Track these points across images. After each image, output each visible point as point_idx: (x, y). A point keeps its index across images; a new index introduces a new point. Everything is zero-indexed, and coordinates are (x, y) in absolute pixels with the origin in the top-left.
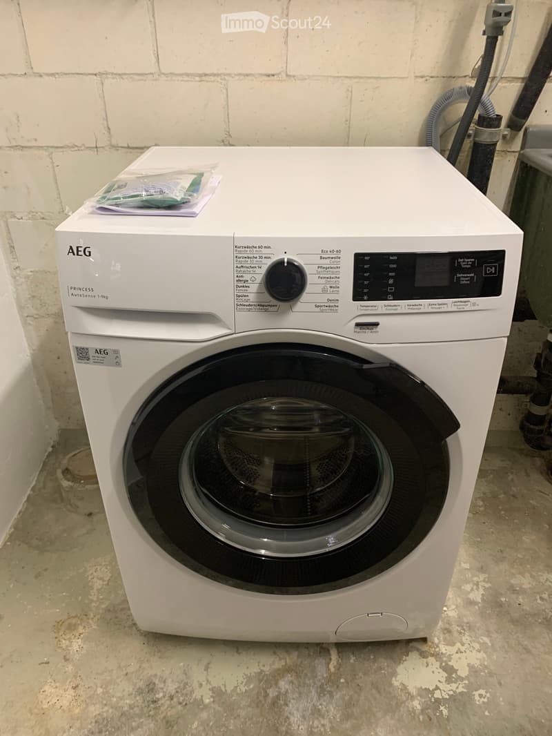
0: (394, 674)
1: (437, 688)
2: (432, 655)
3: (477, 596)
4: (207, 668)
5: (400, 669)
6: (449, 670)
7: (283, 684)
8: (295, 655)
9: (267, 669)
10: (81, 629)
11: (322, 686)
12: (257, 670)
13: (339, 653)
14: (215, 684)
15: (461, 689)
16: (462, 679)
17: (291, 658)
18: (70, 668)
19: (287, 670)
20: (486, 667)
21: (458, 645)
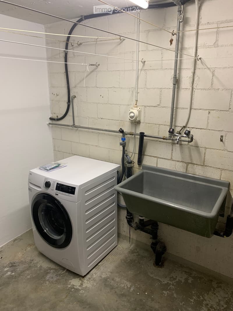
0: (71, 280)
1: (76, 286)
2: (82, 281)
3: (103, 276)
4: (43, 262)
5: (73, 280)
6: (82, 284)
7: (52, 271)
8: (59, 267)
9: (52, 267)
10: (31, 247)
11: (57, 275)
12: (50, 266)
13: (66, 271)
14: (42, 265)
15: (80, 289)
16: (82, 287)
17: (57, 268)
18: (25, 252)
19: (55, 269)
20: (89, 288)
21: (89, 282)
